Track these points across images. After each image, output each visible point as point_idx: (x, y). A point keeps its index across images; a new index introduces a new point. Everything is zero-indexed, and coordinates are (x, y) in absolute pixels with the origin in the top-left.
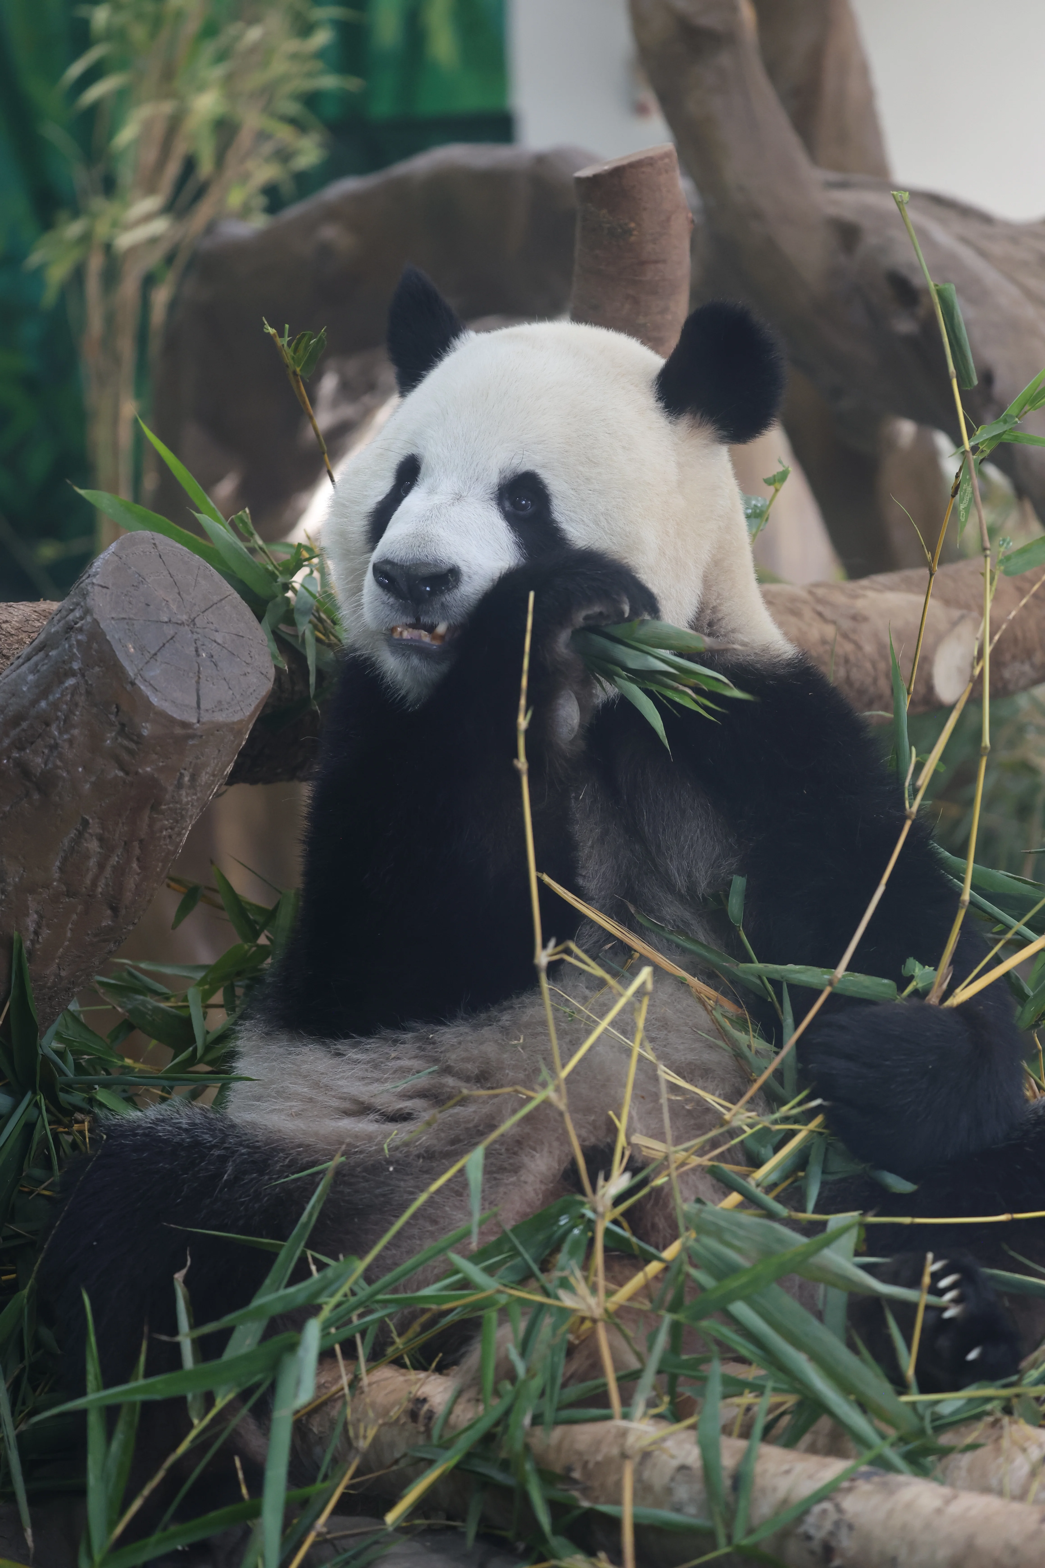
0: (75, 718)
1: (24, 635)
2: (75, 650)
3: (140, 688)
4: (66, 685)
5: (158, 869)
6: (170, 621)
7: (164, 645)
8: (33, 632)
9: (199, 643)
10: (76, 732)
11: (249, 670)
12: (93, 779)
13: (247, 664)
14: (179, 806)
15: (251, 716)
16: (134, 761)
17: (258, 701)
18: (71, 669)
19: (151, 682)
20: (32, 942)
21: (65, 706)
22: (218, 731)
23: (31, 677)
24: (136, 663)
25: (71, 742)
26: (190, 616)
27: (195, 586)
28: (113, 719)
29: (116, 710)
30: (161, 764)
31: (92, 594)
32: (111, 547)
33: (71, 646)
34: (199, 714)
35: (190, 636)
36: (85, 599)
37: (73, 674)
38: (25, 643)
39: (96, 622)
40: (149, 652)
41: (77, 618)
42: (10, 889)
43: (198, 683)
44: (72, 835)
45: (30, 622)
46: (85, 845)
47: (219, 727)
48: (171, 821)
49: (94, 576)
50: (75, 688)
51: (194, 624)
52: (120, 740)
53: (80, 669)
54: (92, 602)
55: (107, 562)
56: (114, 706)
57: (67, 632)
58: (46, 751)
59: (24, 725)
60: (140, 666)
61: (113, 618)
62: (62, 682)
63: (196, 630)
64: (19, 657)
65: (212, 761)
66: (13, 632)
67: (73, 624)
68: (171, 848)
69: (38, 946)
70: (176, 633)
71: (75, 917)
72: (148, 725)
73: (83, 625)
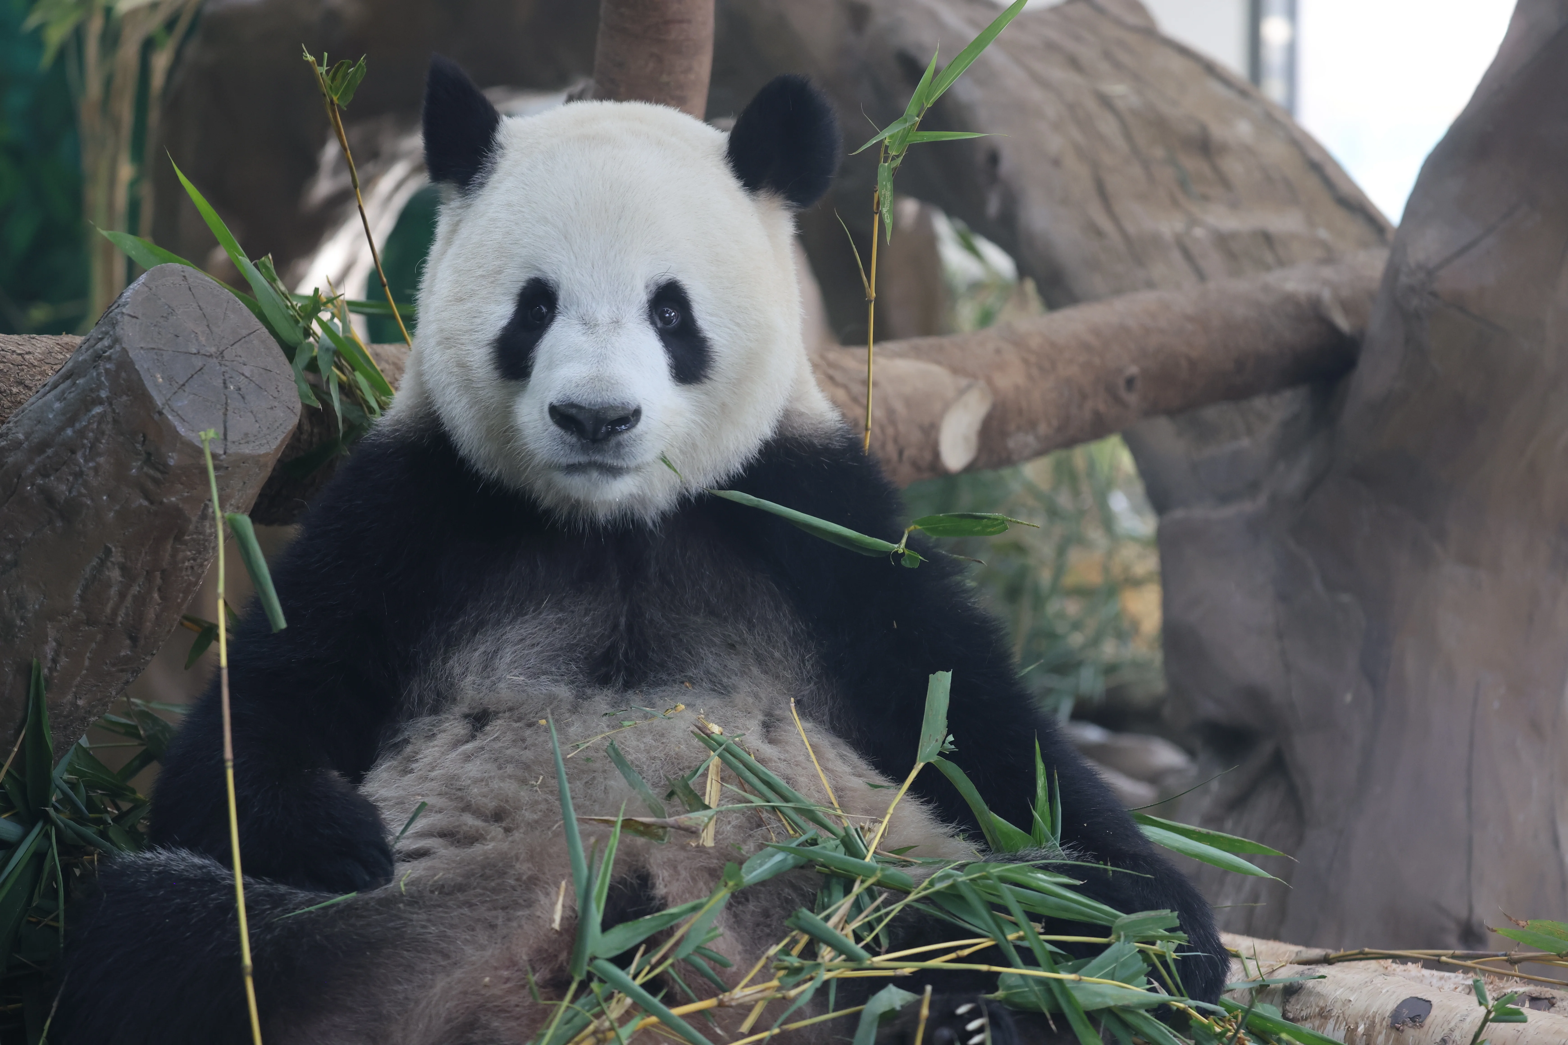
0: (102, 446)
1: (46, 367)
2: (103, 379)
3: (167, 418)
4: (93, 412)
5: (179, 600)
6: (199, 353)
7: (192, 376)
8: (56, 364)
9: (227, 376)
10: (101, 460)
11: (276, 404)
12: (117, 507)
13: (275, 398)
14: (202, 537)
15: (277, 449)
16: (159, 491)
17: (284, 435)
18: (98, 396)
19: (179, 412)
20: (50, 669)
21: (91, 434)
22: (244, 463)
23: (57, 405)
24: (164, 393)
25: (96, 470)
26: (218, 348)
27: (224, 319)
28: (140, 448)
29: (142, 439)
30: (186, 494)
31: (121, 324)
32: (141, 278)
33: (99, 374)
34: (226, 445)
35: (218, 368)
36: (114, 328)
37: (100, 402)
38: (48, 375)
39: (125, 351)
40: (177, 383)
41: (106, 347)
42: (30, 615)
43: (225, 414)
44: (94, 564)
45: (53, 354)
46: (107, 573)
47: (244, 459)
48: (194, 552)
49: (124, 306)
50: (102, 417)
51: (223, 357)
52: (145, 469)
53: (107, 397)
54: (122, 332)
55: (137, 292)
56: (141, 435)
57: (95, 361)
58: (71, 478)
59: (50, 452)
60: (168, 396)
61: (142, 348)
62: (90, 411)
63: (223, 362)
64: (45, 385)
65: (237, 493)
66: (36, 363)
67: (101, 352)
68: (192, 579)
69: (55, 674)
70: (205, 365)
71: (94, 645)
72: (174, 454)
73: (111, 353)
